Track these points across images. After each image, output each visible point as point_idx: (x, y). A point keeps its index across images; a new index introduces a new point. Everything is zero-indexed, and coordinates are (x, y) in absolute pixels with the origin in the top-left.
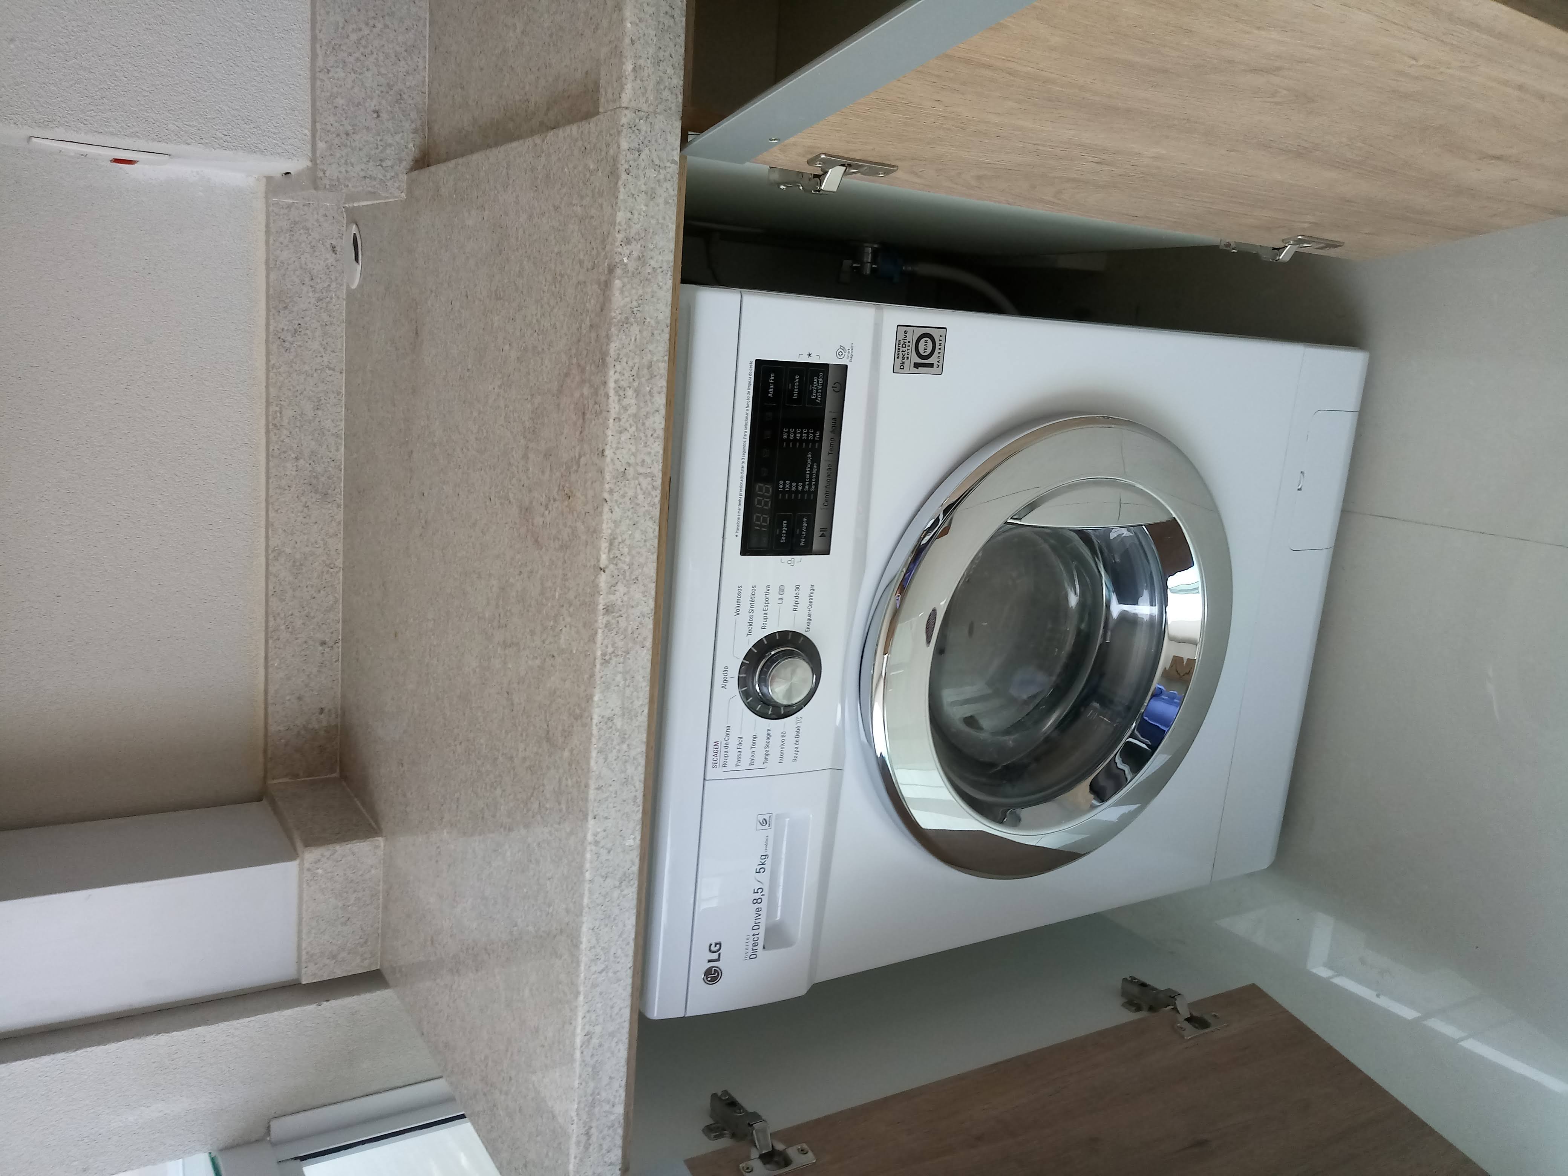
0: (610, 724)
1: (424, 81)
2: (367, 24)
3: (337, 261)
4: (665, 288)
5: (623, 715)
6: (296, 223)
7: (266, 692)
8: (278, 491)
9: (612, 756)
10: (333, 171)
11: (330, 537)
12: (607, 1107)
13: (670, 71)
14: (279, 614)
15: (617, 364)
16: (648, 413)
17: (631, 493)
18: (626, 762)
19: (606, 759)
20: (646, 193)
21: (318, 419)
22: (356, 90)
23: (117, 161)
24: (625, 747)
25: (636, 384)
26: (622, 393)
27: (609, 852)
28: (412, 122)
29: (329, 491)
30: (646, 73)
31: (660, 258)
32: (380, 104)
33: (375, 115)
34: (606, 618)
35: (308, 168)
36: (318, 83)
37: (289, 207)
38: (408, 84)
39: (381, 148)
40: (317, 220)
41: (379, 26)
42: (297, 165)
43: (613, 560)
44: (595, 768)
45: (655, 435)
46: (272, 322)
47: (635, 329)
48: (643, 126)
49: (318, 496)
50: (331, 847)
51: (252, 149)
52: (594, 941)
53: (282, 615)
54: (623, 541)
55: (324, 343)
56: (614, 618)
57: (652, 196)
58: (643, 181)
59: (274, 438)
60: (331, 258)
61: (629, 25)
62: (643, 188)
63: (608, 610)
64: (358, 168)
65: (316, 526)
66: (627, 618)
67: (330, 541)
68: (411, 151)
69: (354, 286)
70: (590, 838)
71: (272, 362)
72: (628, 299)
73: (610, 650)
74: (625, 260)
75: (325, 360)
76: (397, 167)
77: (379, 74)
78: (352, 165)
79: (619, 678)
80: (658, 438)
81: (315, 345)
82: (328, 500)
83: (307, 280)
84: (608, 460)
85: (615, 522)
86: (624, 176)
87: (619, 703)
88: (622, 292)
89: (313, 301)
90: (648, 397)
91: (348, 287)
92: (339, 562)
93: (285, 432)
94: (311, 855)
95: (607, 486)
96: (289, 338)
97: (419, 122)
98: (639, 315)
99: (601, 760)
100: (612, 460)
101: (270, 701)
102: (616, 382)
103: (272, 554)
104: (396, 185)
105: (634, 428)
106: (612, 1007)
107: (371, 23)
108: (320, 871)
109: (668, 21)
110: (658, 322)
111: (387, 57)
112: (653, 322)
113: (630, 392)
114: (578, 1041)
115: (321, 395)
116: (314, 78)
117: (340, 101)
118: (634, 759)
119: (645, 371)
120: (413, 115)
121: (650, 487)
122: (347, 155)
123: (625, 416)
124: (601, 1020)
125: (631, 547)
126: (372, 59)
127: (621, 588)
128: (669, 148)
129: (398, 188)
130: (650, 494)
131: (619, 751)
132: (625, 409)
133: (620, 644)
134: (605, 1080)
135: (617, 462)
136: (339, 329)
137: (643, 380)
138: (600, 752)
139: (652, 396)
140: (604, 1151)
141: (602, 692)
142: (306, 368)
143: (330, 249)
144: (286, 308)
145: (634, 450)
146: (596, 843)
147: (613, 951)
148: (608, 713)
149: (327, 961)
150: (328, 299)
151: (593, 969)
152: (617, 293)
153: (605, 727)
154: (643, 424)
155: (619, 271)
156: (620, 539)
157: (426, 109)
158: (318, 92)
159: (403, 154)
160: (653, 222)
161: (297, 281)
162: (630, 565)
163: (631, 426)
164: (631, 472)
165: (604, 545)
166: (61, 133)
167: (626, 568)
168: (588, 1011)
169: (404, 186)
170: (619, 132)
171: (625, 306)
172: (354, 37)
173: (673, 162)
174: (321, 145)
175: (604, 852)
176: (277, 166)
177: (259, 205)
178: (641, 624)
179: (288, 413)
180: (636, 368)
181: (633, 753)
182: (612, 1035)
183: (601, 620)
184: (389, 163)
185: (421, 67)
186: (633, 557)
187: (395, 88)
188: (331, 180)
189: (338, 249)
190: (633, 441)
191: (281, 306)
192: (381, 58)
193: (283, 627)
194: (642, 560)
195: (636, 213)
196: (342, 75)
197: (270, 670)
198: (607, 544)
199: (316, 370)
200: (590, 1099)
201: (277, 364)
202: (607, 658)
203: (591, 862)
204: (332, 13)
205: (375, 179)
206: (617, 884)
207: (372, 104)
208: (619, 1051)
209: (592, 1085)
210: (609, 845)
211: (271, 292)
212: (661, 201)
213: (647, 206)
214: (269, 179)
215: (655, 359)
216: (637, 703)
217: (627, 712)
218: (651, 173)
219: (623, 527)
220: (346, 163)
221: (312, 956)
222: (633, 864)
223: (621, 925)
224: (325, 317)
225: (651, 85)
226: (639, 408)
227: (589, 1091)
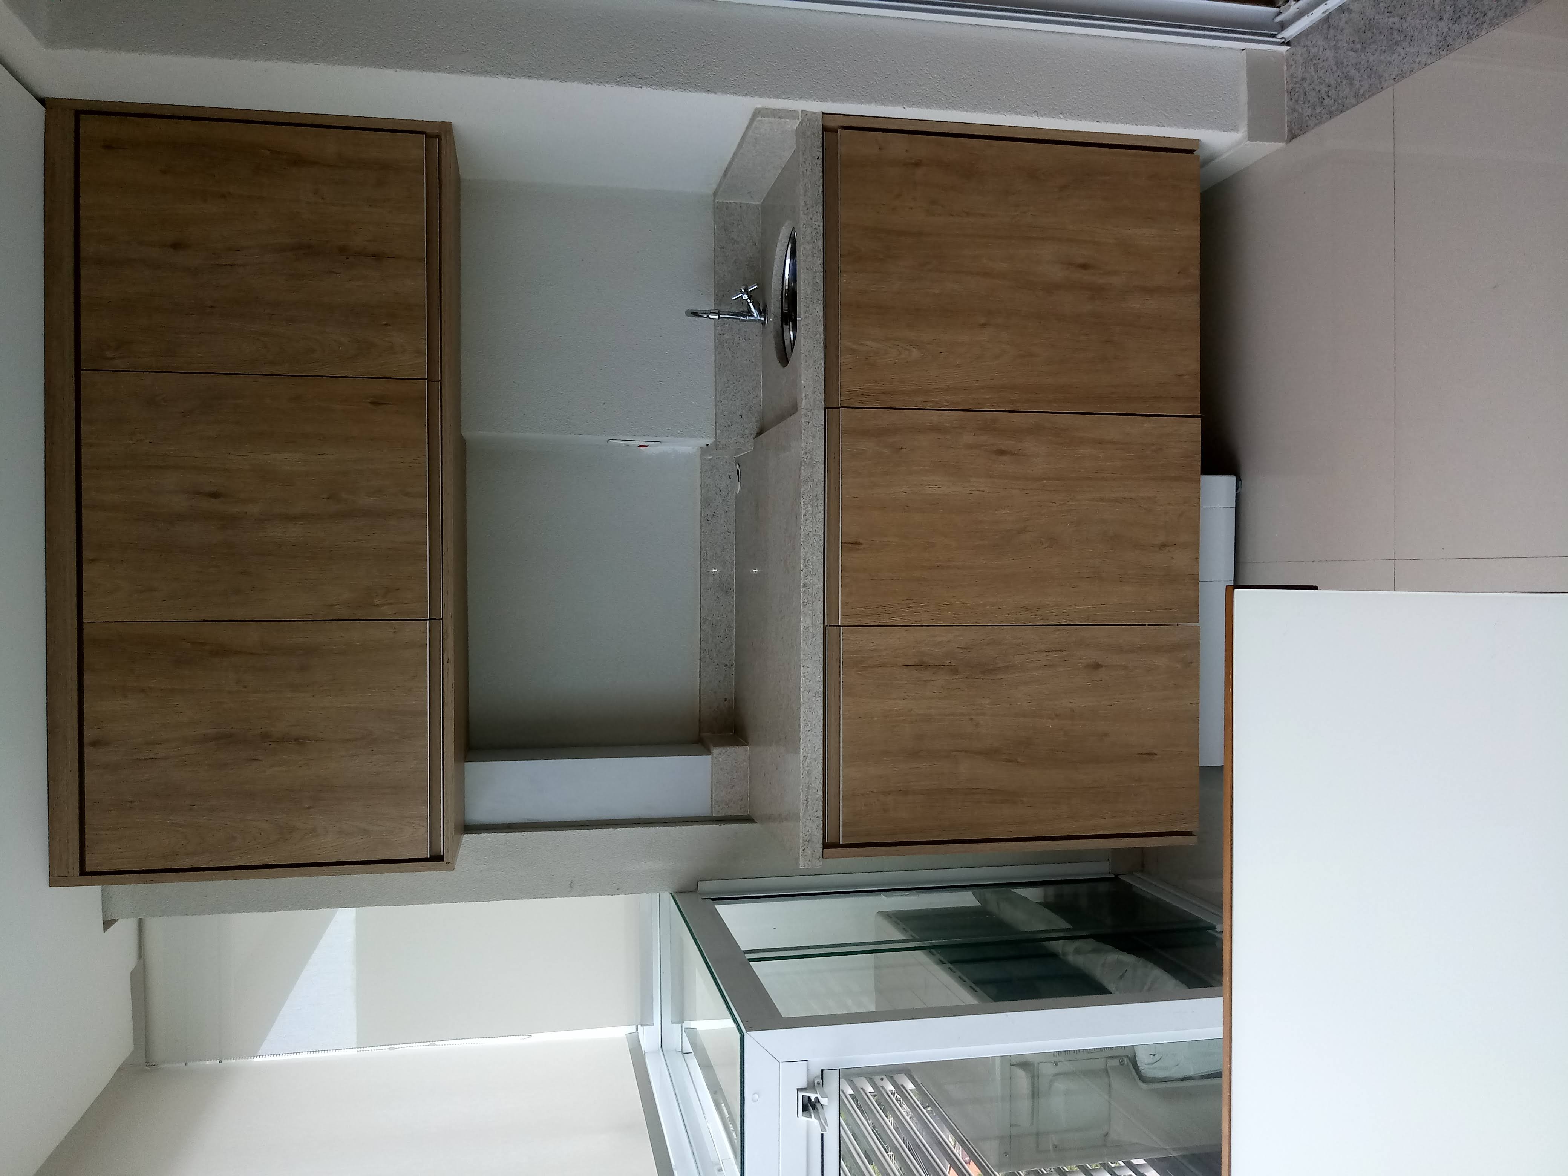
0: (807, 630)
1: (760, 401)
2: (737, 381)
3: (731, 482)
4: (821, 468)
5: (813, 627)
6: (713, 467)
7: (700, 690)
8: (706, 590)
9: (809, 642)
10: (723, 442)
11: (729, 612)
12: (815, 791)
13: (819, 395)
14: (705, 650)
15: (804, 496)
16: (816, 513)
17: (811, 542)
18: (815, 645)
19: (806, 644)
20: (812, 436)
21: (723, 556)
22: (732, 407)
23: (640, 446)
24: (814, 639)
25: (811, 503)
26: (806, 506)
27: (810, 681)
28: (756, 418)
29: (729, 590)
30: (810, 396)
31: (819, 458)
32: (742, 412)
33: (740, 417)
34: (804, 589)
35: (714, 441)
36: (717, 407)
37: (710, 459)
38: (754, 402)
39: (743, 430)
40: (723, 465)
41: (742, 381)
42: (710, 441)
43: (806, 567)
44: (802, 647)
45: (820, 521)
46: (703, 512)
47: (810, 483)
48: (809, 413)
49: (723, 593)
50: (725, 748)
51: (692, 436)
52: (805, 718)
53: (707, 650)
54: (809, 560)
55: (726, 520)
56: (807, 589)
57: (814, 437)
58: (810, 432)
59: (703, 565)
60: (729, 481)
61: (803, 382)
62: (811, 434)
63: (804, 586)
64: (733, 439)
65: (722, 607)
66: (812, 588)
67: (729, 615)
68: (756, 429)
69: (738, 493)
70: (802, 675)
71: (703, 530)
72: (807, 473)
73: (806, 601)
74: (805, 460)
75: (726, 528)
76: (749, 437)
77: (742, 400)
78: (731, 438)
79: (810, 612)
80: (821, 521)
81: (722, 522)
82: (728, 594)
83: (718, 492)
84: (802, 530)
85: (806, 553)
86: (803, 431)
87: (811, 622)
88: (804, 471)
89: (721, 501)
90: (816, 507)
91: (736, 493)
92: (733, 625)
93: (709, 562)
94: (716, 751)
95: (802, 540)
96: (710, 519)
97: (758, 417)
98: (811, 478)
99: (805, 644)
100: (804, 530)
101: (701, 693)
102: (804, 502)
103: (703, 620)
104: (749, 444)
105: (811, 518)
106: (815, 747)
107: (738, 380)
108: (720, 759)
109: (817, 378)
110: (819, 480)
111: (745, 392)
112: (817, 481)
113: (809, 506)
114: (801, 759)
115: (724, 545)
116: (716, 405)
117: (726, 413)
118: (818, 645)
119: (815, 498)
120: (756, 415)
121: (819, 540)
122: (729, 434)
123: (807, 514)
124: (810, 752)
125: (812, 562)
126: (739, 394)
127: (809, 578)
128: (820, 420)
129: (750, 445)
130: (819, 542)
131: (812, 641)
132: (808, 511)
133: (810, 599)
134: (813, 779)
135: (805, 531)
136: (733, 513)
137: (814, 501)
138: (804, 640)
139: (818, 507)
140: (814, 810)
141: (804, 617)
142: (718, 532)
143: (728, 477)
144: (709, 505)
145: (812, 526)
146: (804, 677)
147: (814, 723)
148: (806, 626)
149: (724, 806)
150: (728, 500)
151: (806, 729)
152: (803, 471)
153: (805, 631)
154: (815, 517)
155: (803, 464)
156: (808, 559)
157: (761, 411)
158: (717, 410)
159: (752, 432)
160: (815, 445)
161: (714, 492)
162: (812, 569)
163: (810, 517)
164: (811, 534)
165: (802, 561)
166: (621, 437)
167: (811, 570)
168: (805, 747)
169: (753, 444)
170: (801, 417)
171: (806, 475)
172: (731, 387)
173: (822, 425)
174: (718, 431)
175: (808, 681)
176: (704, 442)
177: (698, 460)
178: (818, 591)
179: (710, 553)
180: (811, 497)
181: (817, 642)
182: (815, 759)
183: (802, 589)
184: (746, 436)
185: (759, 395)
186: (813, 566)
187: (749, 405)
188: (722, 445)
189: (732, 477)
190: (811, 523)
191: (707, 504)
192: (742, 393)
193: (708, 656)
194: (817, 567)
195: (808, 444)
196: (727, 402)
197: (702, 677)
198: (803, 561)
199: (722, 533)
200: (808, 785)
201: (705, 531)
202: (805, 604)
203: (803, 684)
204: (722, 379)
205: (740, 443)
206: (814, 695)
207: (739, 413)
208: (819, 767)
209: (808, 779)
210: (810, 679)
211: (703, 498)
212: (817, 438)
213: (812, 440)
214: (701, 448)
215: (818, 493)
216: (818, 623)
217: (814, 626)
218: (813, 429)
219: (809, 555)
220: (728, 438)
221: (717, 802)
222: (820, 688)
223: (816, 712)
224: (726, 508)
225: (812, 400)
226: (813, 511)
227: (807, 782)
